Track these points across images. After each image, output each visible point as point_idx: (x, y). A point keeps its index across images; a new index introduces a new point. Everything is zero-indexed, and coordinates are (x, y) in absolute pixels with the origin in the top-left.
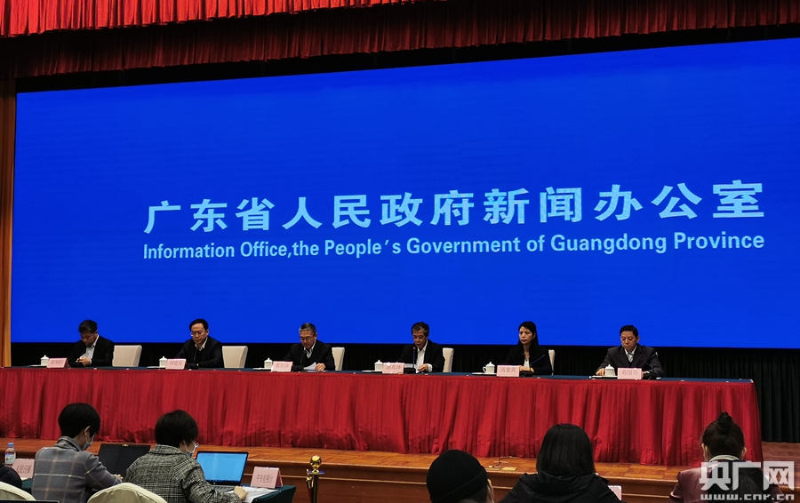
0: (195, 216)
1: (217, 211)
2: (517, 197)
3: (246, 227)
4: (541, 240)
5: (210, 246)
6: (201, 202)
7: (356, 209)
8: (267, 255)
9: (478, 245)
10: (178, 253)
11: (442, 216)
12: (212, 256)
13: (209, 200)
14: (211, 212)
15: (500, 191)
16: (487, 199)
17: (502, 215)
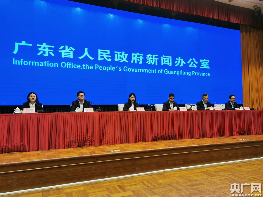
0: (39, 49)
1: (50, 48)
2: (155, 57)
3: (63, 56)
4: (162, 71)
5: (47, 62)
6: (42, 44)
7: (106, 55)
8: (72, 67)
9: (145, 70)
10: (31, 63)
11: (134, 60)
12: (48, 66)
13: (46, 44)
14: (47, 49)
15: (151, 55)
16: (147, 57)
17: (152, 62)
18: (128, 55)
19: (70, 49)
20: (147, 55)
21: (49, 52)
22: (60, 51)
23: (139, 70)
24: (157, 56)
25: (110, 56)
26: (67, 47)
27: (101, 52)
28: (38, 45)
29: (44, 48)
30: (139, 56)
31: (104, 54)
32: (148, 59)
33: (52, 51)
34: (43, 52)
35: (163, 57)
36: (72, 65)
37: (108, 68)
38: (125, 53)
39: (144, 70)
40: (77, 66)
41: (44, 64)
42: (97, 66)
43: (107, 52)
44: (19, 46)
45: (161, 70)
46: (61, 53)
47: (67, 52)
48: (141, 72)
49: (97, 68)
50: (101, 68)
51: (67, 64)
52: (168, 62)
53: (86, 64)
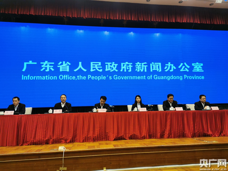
0: (42, 66)
2: (144, 65)
3: (61, 70)
6: (44, 62)
7: (98, 66)
11: (124, 69)
13: (47, 61)
14: (48, 65)
15: (140, 63)
16: (136, 65)
17: (141, 69)
18: (117, 65)
19: (66, 64)
20: (136, 64)
21: (50, 67)
22: (58, 66)
23: (129, 78)
24: (146, 63)
25: (101, 67)
26: (64, 62)
27: (93, 64)
28: (41, 63)
29: (46, 65)
30: (128, 65)
31: (96, 65)
32: (137, 67)
33: (52, 66)
34: (45, 68)
35: (152, 64)
36: (68, 77)
37: (100, 78)
38: (115, 64)
39: (133, 77)
40: (72, 78)
41: (46, 78)
42: (89, 76)
43: (98, 64)
44: (27, 65)
45: (150, 76)
46: (59, 67)
47: (64, 66)
48: (130, 79)
49: (89, 78)
50: (93, 78)
51: (64, 77)
52: (157, 68)
53: (80, 75)
